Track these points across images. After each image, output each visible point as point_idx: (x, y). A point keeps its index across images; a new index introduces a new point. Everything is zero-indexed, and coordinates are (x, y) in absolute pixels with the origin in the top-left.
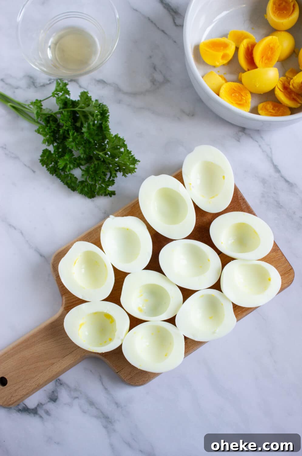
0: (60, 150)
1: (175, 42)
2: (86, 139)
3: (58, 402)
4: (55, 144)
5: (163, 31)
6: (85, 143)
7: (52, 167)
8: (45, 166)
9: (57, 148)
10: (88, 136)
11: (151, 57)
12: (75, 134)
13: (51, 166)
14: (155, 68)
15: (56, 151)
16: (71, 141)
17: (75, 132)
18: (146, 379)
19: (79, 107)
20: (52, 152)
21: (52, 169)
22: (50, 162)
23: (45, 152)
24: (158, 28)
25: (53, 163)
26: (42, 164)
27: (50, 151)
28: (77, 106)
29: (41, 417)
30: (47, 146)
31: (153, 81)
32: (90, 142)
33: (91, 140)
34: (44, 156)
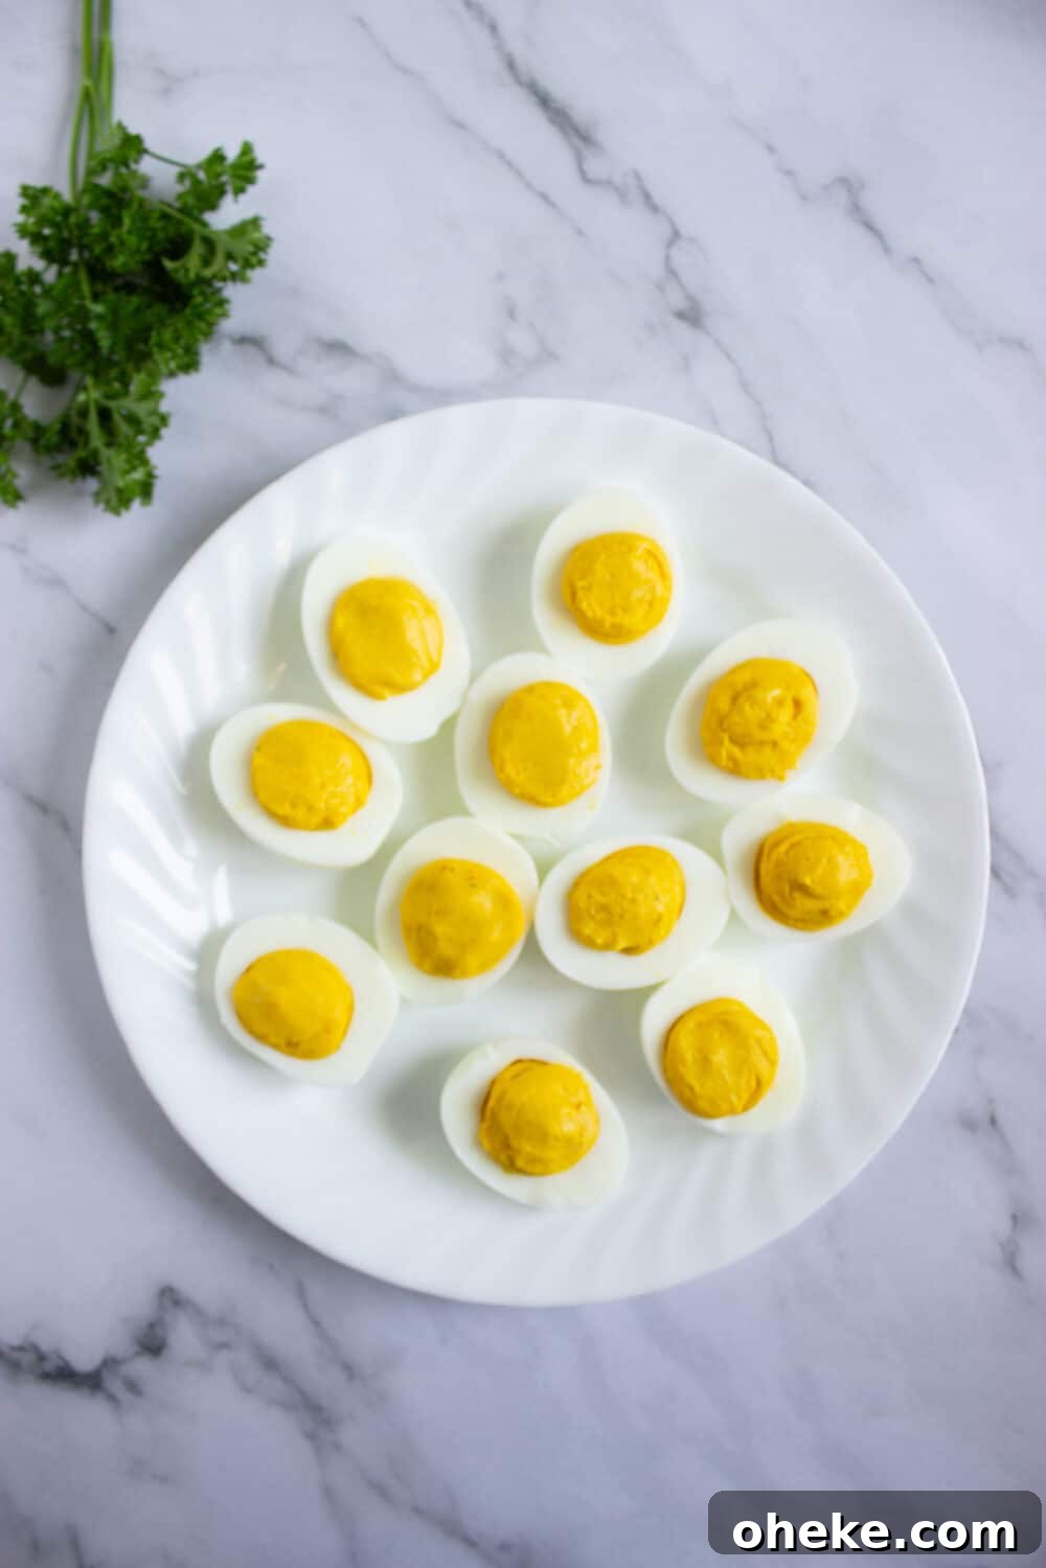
1: (580, 232)
3: (165, 1353)
5: (544, 197)
11: (501, 277)
14: (512, 314)
24: (529, 186)
29: (112, 1398)
31: (506, 354)
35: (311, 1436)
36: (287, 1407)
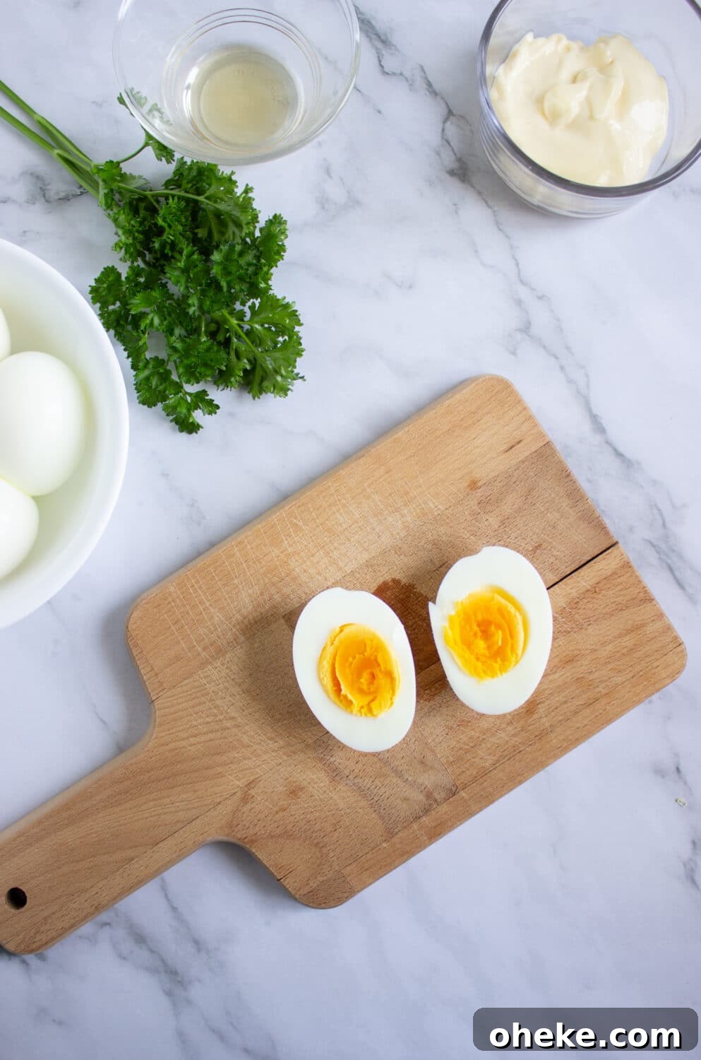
0: (142, 280)
1: (379, 112)
2: (213, 277)
4: (140, 263)
6: (209, 285)
7: (114, 311)
8: (98, 305)
9: (136, 272)
10: (219, 272)
12: (195, 256)
13: (111, 308)
14: (328, 171)
15: (131, 278)
16: (180, 268)
17: (197, 250)
18: (345, 895)
19: (206, 195)
20: (123, 278)
21: (113, 317)
22: (111, 299)
23: (110, 272)
25: (118, 304)
26: (92, 298)
27: (119, 275)
28: (203, 194)
30: (121, 260)
31: (324, 202)
32: (219, 288)
33: (224, 284)
34: (104, 283)
35: (169, 993)
36: (153, 971)
